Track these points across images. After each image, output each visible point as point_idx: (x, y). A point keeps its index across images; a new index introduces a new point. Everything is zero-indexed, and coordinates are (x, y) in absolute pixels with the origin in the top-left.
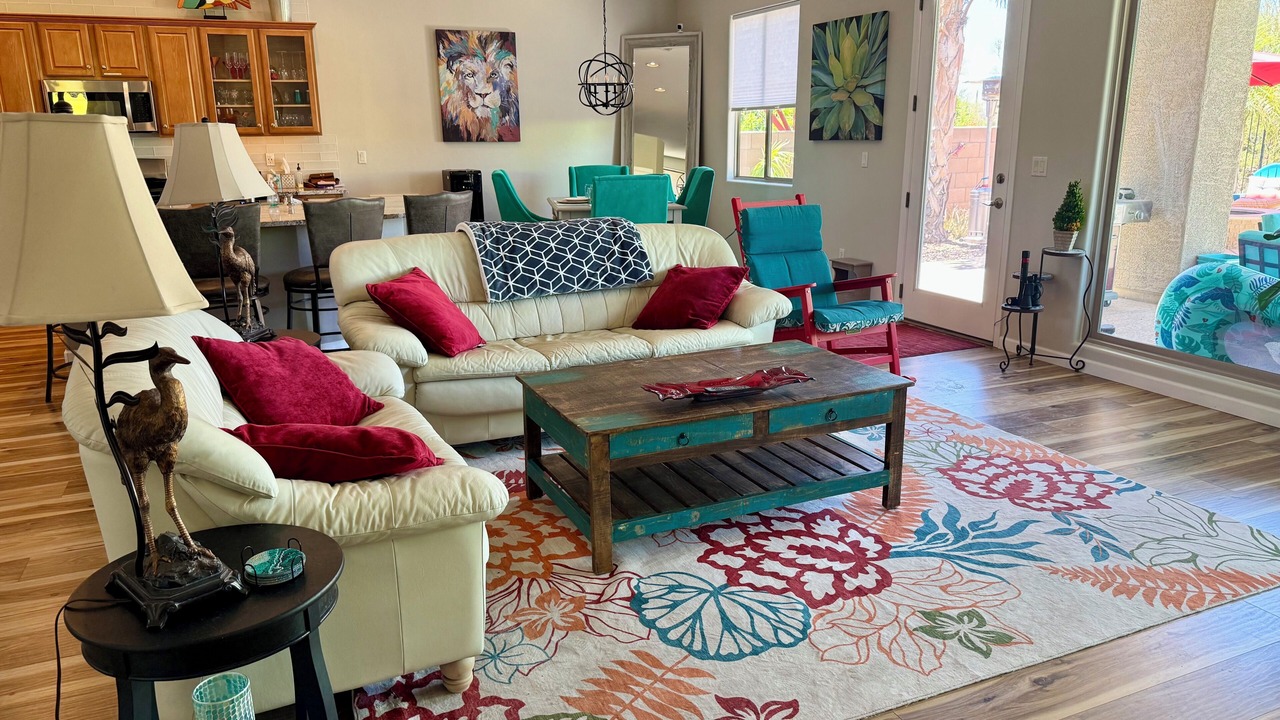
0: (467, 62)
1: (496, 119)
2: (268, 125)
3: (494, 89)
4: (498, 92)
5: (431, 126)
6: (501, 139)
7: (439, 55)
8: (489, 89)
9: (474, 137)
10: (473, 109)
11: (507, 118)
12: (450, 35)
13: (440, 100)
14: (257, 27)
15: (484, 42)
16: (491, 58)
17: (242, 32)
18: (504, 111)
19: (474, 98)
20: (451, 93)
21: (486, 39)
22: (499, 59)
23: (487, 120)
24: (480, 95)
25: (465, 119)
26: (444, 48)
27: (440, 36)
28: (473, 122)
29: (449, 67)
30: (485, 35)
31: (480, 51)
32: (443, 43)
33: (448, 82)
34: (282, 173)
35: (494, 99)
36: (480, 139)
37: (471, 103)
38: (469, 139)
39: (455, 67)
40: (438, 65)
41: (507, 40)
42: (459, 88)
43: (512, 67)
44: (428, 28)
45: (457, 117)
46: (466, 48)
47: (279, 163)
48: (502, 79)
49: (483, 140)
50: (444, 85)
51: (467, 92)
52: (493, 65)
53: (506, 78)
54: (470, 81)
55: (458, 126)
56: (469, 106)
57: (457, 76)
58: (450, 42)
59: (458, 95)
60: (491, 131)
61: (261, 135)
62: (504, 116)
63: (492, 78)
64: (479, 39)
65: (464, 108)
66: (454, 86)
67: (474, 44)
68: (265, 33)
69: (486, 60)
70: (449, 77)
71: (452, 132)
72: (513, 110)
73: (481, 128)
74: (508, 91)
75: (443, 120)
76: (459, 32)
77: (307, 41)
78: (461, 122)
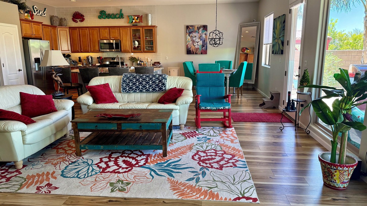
0: (194, 34)
1: (201, 49)
2: (143, 50)
3: (201, 40)
4: (201, 41)
5: (184, 50)
6: (202, 54)
7: (187, 32)
8: (199, 40)
9: (195, 53)
10: (195, 46)
11: (204, 48)
12: (190, 27)
13: (187, 43)
14: (143, 27)
15: (199, 28)
16: (200, 32)
17: (139, 28)
18: (203, 46)
19: (195, 43)
20: (189, 42)
21: (199, 27)
22: (202, 32)
23: (198, 48)
24: (197, 42)
25: (192, 48)
26: (188, 30)
27: (188, 27)
28: (194, 49)
29: (189, 35)
30: (199, 26)
31: (197, 31)
32: (188, 29)
33: (189, 39)
34: (148, 62)
35: (201, 43)
36: (196, 54)
37: (194, 44)
38: (193, 54)
39: (191, 35)
40: (187, 35)
41: (205, 27)
42: (191, 40)
43: (206, 34)
44: (185, 25)
45: (190, 48)
46: (194, 30)
47: (147, 59)
48: (203, 38)
49: (197, 54)
50: (188, 40)
51: (193, 41)
52: (201, 34)
53: (204, 37)
54: (194, 39)
55: (191, 50)
56: (194, 45)
57: (191, 37)
58: (190, 29)
59: (191, 42)
60: (199, 51)
61: (142, 52)
62: (203, 47)
63: (200, 38)
64: (197, 27)
65: (192, 46)
66: (190, 40)
67: (196, 29)
68: (144, 28)
69: (199, 33)
70: (189, 38)
71: (189, 52)
72: (205, 46)
73: (196, 51)
74: (204, 41)
75: (187, 49)
76: (192, 26)
77: (153, 30)
78: (191, 49)
